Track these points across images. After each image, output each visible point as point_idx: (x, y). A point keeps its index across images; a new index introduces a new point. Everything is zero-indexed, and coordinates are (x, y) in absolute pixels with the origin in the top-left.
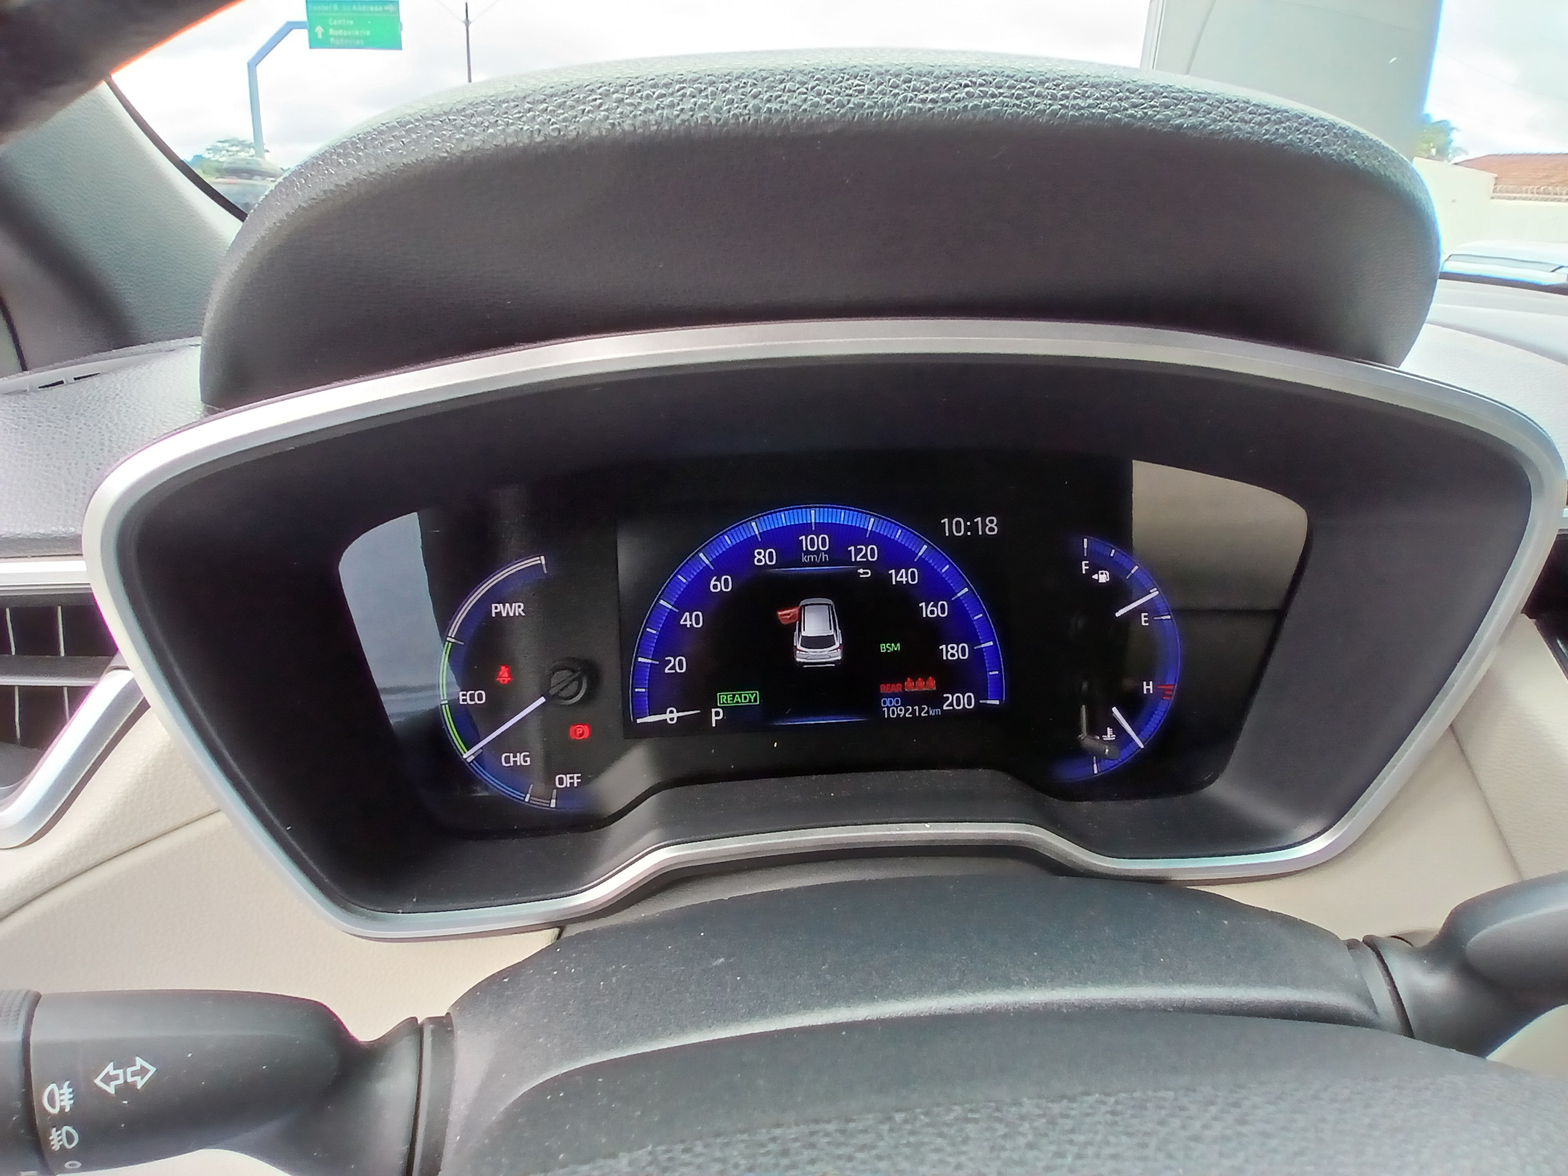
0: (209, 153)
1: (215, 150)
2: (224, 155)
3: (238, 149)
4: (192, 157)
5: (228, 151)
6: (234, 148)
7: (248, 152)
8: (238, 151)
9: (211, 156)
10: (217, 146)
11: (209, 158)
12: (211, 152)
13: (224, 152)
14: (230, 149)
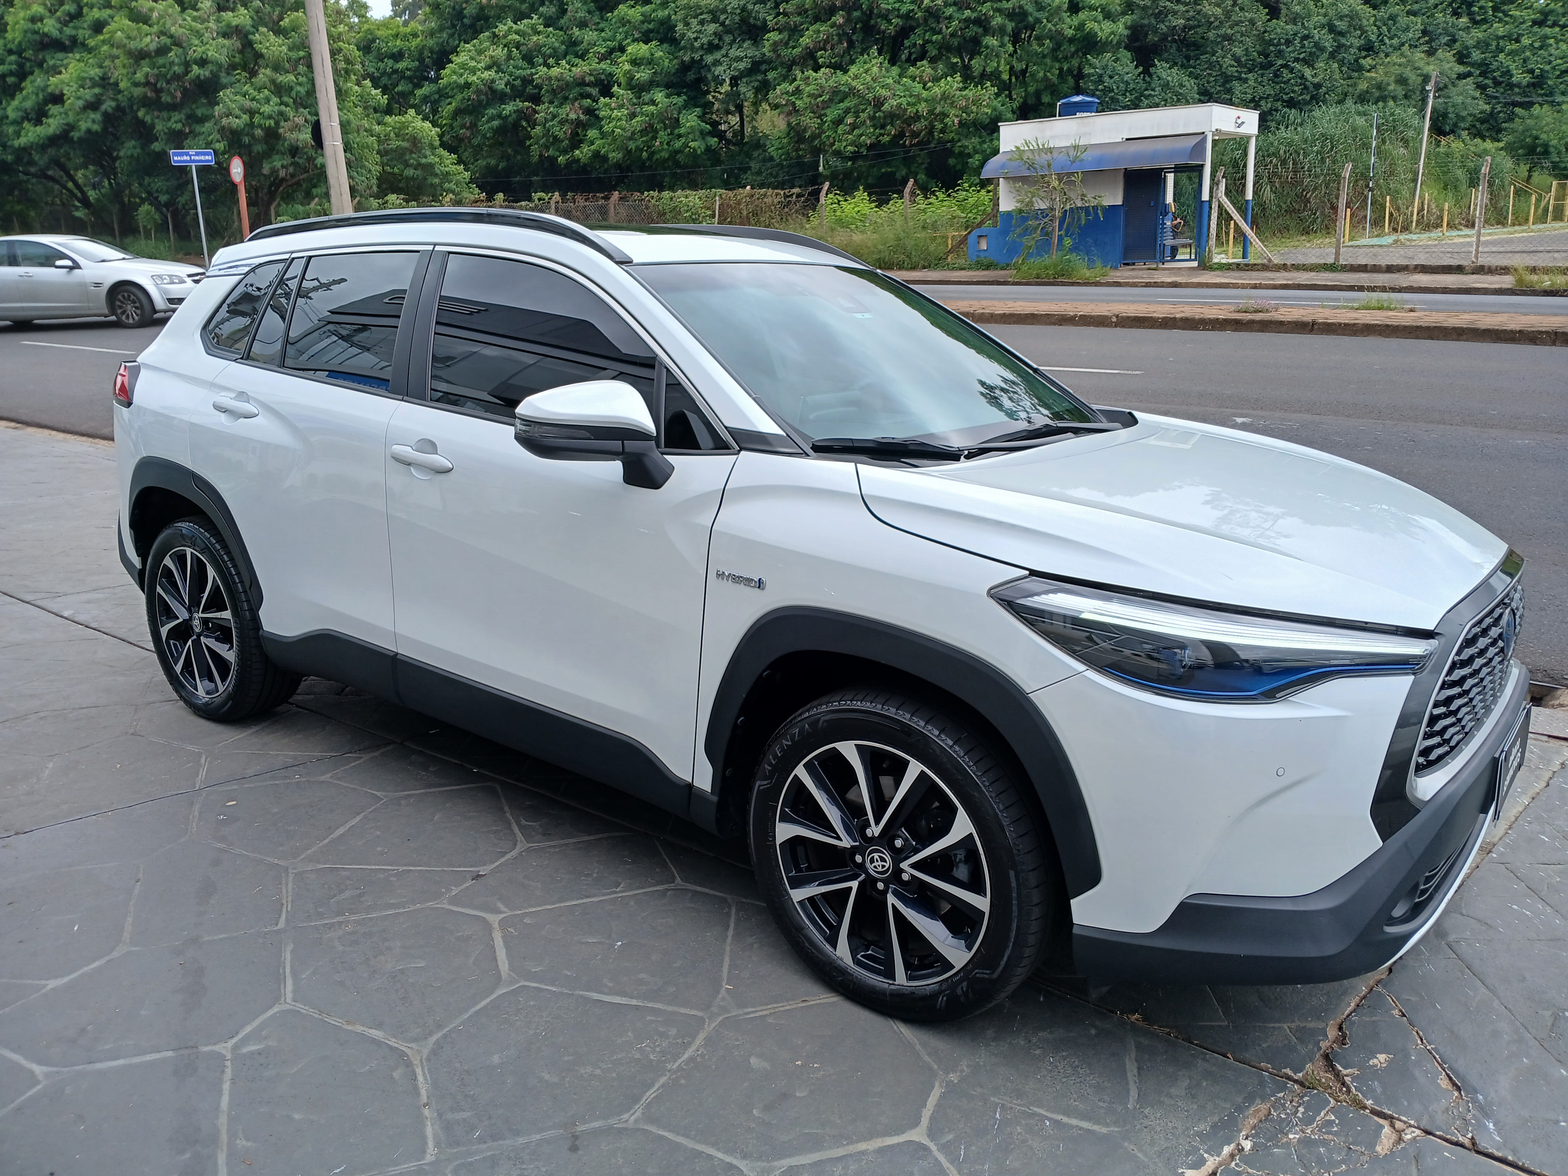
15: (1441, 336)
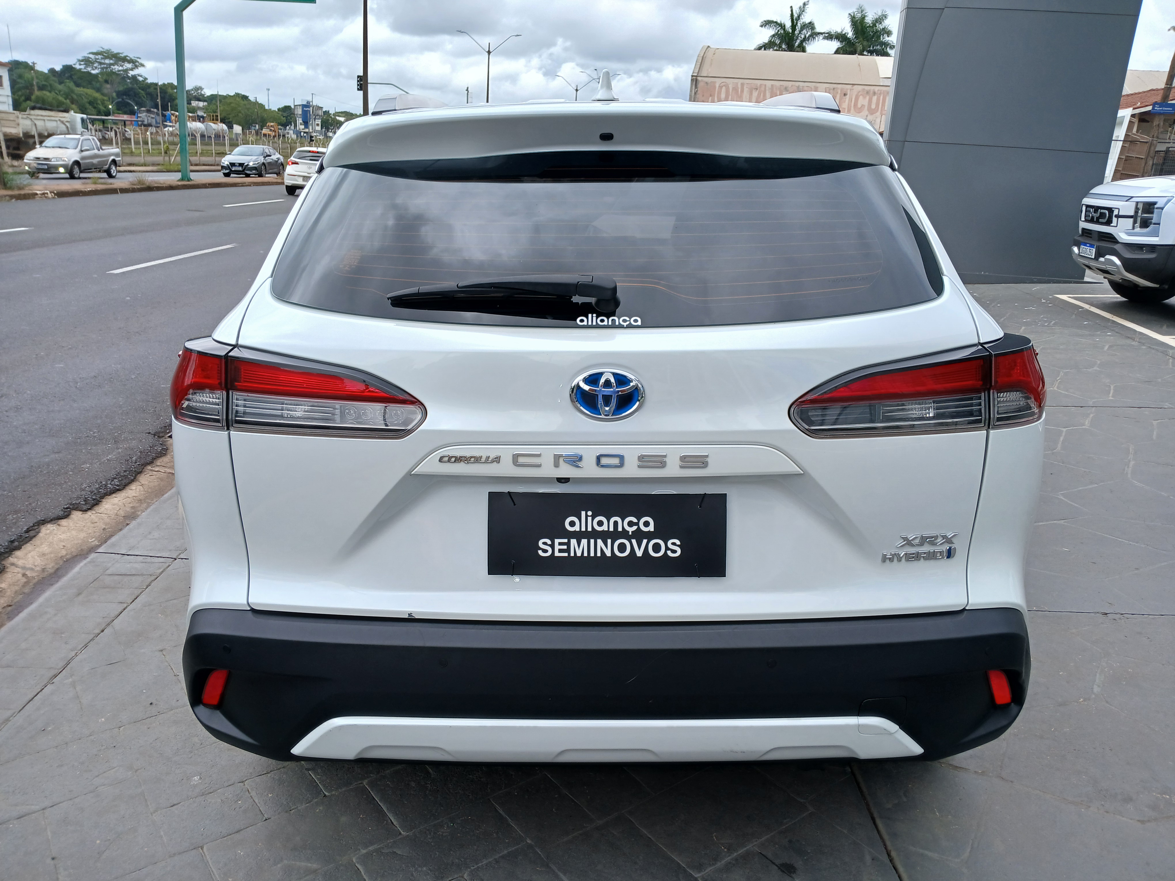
0: (80, 65)
1: (87, 61)
2: (96, 68)
3: (111, 62)
4: (61, 67)
5: (100, 63)
6: (107, 61)
7: (122, 66)
8: (111, 64)
9: (82, 67)
10: (89, 58)
11: (80, 69)
12: (82, 63)
13: (96, 65)
14: (103, 61)
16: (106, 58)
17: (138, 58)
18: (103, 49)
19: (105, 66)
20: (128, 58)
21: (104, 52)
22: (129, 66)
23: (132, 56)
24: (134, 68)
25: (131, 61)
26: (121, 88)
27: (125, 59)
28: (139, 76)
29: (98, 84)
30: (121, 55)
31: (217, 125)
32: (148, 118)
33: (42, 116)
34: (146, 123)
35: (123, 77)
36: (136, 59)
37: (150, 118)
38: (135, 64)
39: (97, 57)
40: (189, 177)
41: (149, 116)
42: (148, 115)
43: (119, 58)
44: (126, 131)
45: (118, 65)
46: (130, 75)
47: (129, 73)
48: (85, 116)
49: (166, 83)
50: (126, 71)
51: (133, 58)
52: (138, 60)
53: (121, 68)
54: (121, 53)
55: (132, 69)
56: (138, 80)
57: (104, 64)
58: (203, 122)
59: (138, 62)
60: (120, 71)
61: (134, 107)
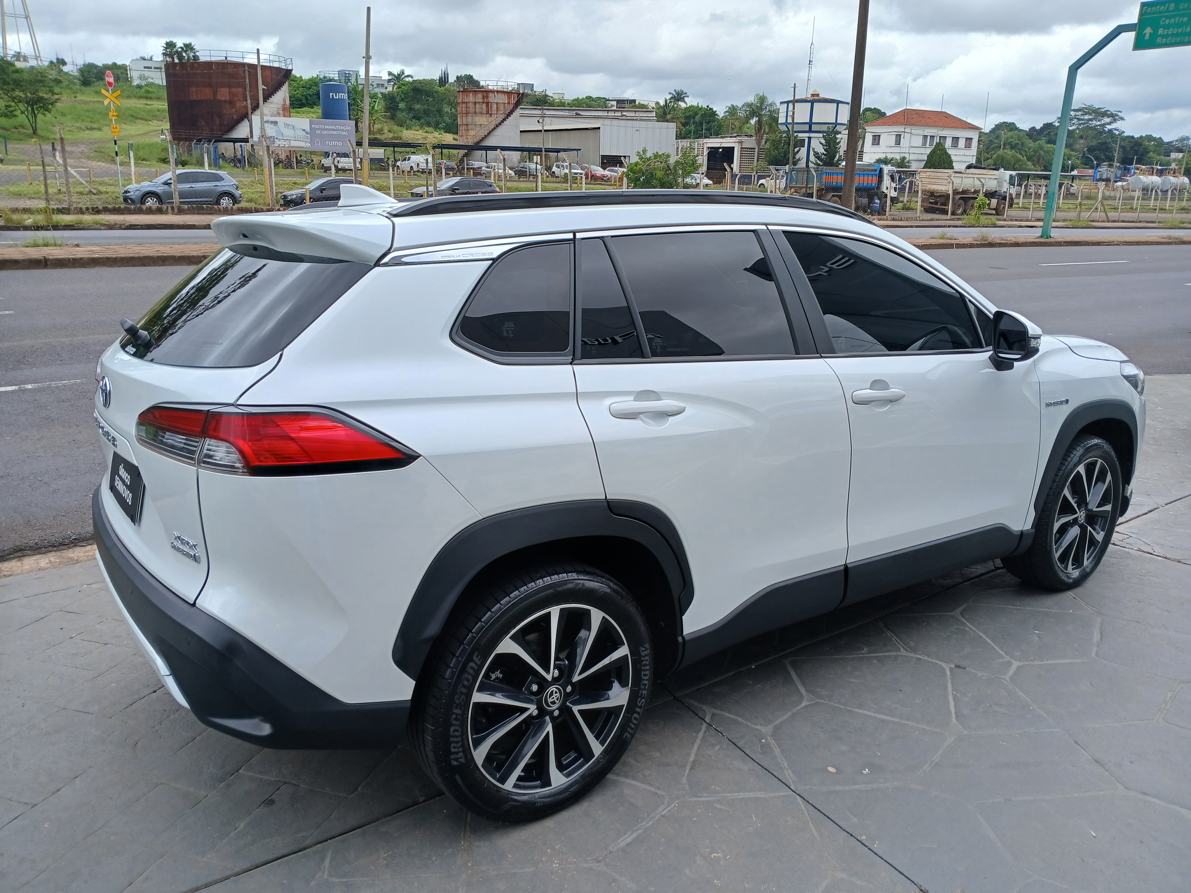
3: (1091, 117)
5: (1079, 119)
6: (1086, 117)
7: (1101, 121)
8: (1091, 120)
13: (1075, 121)
14: (1082, 117)
15: (151, 263)
16: (1086, 113)
17: (1118, 112)
18: (1086, 105)
19: (1083, 122)
20: (1109, 113)
21: (1086, 108)
22: (1107, 120)
23: (1112, 110)
24: (1112, 122)
25: (1112, 116)
26: (1094, 143)
27: (1105, 114)
28: (1115, 130)
29: (1072, 140)
30: (1102, 110)
31: (1177, 179)
32: (1108, 172)
33: (972, 174)
34: (1104, 177)
35: (1100, 132)
36: (1117, 113)
37: (1109, 173)
38: (1114, 117)
39: (1077, 114)
40: (1048, 234)
41: (1109, 171)
42: (1109, 169)
43: (1099, 113)
44: (1071, 186)
45: (1096, 120)
46: (1106, 129)
47: (1106, 128)
48: (1014, 173)
49: (1144, 135)
50: (1103, 125)
51: (1114, 112)
52: (1119, 114)
53: (1098, 123)
54: (1102, 108)
55: (1109, 124)
56: (1114, 134)
57: (1082, 120)
58: (1160, 176)
59: (1118, 116)
60: (1097, 126)
61: (1093, 162)
